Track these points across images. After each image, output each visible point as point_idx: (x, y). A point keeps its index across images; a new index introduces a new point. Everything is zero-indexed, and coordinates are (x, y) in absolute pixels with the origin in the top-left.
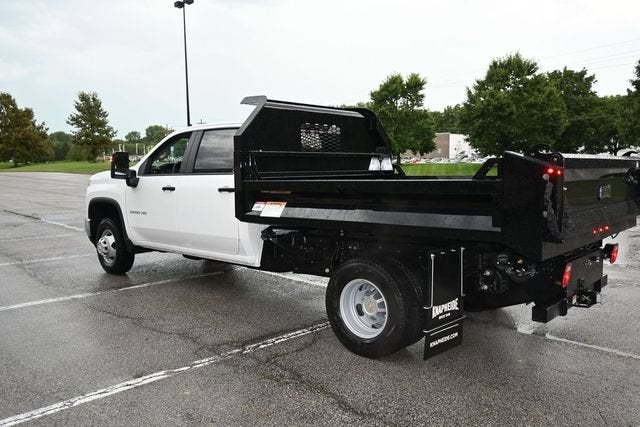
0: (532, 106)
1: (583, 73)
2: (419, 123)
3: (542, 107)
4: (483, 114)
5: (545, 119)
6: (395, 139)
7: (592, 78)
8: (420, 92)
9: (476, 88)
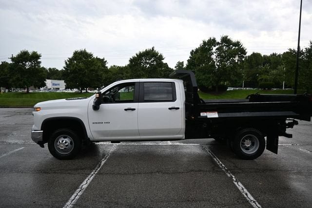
0: (93, 70)
1: (103, 59)
2: (40, 74)
3: (97, 71)
4: (74, 72)
5: (98, 75)
6: (27, 81)
7: (106, 61)
8: (39, 60)
9: (68, 61)
